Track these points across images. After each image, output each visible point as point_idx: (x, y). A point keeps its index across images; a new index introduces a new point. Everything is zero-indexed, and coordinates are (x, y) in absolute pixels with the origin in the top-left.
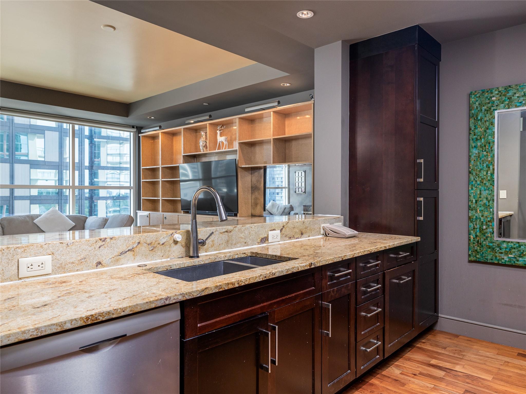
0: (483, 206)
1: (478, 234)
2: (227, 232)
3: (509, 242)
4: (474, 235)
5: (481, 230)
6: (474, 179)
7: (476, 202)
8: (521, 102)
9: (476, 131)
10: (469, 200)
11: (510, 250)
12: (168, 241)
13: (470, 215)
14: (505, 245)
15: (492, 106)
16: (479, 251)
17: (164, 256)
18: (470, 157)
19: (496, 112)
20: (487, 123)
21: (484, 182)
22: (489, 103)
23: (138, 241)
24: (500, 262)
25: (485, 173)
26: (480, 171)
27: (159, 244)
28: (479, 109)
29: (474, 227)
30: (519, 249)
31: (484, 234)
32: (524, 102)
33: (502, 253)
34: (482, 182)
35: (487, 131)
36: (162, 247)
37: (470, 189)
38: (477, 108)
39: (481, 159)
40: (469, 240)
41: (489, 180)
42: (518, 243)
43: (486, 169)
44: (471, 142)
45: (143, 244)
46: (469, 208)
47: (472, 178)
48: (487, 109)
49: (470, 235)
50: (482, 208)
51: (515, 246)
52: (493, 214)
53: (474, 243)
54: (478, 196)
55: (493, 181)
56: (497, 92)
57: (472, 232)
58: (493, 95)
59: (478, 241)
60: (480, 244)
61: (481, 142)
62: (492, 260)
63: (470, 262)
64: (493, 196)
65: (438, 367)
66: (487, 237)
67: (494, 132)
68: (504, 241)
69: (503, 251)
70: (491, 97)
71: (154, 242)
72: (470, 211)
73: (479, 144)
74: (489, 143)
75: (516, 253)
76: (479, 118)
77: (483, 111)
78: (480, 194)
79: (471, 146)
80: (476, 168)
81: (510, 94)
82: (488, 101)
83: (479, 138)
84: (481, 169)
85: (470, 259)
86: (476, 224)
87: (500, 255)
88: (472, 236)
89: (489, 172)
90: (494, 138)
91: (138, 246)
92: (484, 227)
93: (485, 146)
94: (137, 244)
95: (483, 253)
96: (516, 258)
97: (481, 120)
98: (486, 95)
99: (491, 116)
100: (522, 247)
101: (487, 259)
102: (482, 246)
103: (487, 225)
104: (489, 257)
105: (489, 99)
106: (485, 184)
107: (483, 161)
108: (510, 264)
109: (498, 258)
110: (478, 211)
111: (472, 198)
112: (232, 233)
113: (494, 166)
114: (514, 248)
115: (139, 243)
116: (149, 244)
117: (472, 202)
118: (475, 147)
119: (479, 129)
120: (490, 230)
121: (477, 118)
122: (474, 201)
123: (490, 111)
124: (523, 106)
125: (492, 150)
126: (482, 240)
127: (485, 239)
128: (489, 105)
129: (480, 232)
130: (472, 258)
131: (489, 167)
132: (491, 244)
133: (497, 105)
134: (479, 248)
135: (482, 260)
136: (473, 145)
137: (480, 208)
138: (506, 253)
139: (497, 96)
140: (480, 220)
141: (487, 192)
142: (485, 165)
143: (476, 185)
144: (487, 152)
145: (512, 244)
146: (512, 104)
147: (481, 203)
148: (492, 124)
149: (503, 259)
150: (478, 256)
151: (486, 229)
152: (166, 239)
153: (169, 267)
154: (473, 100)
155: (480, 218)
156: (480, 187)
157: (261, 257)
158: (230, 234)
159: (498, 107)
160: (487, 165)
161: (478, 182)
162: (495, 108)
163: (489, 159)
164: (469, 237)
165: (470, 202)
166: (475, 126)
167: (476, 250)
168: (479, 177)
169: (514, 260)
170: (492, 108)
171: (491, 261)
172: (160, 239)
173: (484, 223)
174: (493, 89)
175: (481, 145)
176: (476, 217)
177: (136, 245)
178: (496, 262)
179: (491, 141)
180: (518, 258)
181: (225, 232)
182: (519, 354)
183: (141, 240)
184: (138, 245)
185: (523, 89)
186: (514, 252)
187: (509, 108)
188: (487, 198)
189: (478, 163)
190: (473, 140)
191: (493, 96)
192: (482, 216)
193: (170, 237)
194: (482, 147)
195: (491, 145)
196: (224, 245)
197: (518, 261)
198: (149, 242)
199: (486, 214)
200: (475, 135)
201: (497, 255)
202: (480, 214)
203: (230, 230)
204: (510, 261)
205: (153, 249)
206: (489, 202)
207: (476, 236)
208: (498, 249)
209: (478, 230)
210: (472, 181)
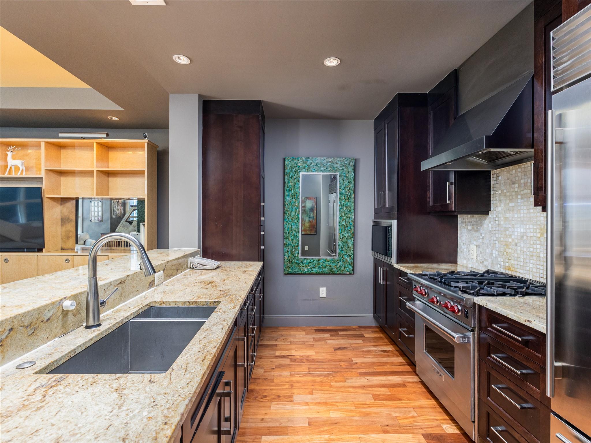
0: (293, 235)
1: (290, 255)
2: (121, 283)
3: (308, 259)
4: (288, 256)
5: (292, 252)
6: (288, 218)
7: (289, 234)
8: (314, 169)
9: (289, 184)
10: (284, 232)
11: (308, 264)
12: (55, 314)
13: (285, 242)
14: (305, 261)
15: (298, 169)
16: (290, 266)
17: (50, 336)
18: (284, 202)
19: (301, 173)
20: (296, 180)
21: (294, 220)
22: (297, 167)
23: (10, 327)
24: (303, 273)
25: (294, 214)
26: (291, 212)
27: (42, 321)
28: (291, 170)
29: (287, 250)
30: (313, 263)
31: (293, 255)
32: (316, 169)
33: (304, 267)
34: (293, 220)
35: (295, 185)
36: (47, 324)
37: (285, 224)
38: (289, 169)
39: (291, 204)
40: (285, 260)
41: (296, 218)
42: (313, 259)
43: (294, 211)
44: (286, 191)
45: (18, 328)
46: (284, 238)
47: (286, 216)
48: (296, 171)
49: (285, 256)
50: (292, 237)
51: (311, 262)
52: (299, 241)
53: (287, 262)
54: (290, 229)
55: (299, 219)
56: (301, 160)
57: (286, 254)
58: (299, 161)
59: (290, 260)
60: (291, 262)
61: (292, 192)
62: (298, 271)
63: (286, 274)
64: (299, 229)
65: (283, 357)
66: (295, 257)
67: (299, 186)
68: (305, 259)
69: (304, 265)
70: (298, 163)
71: (35, 320)
72: (285, 240)
73: (290, 194)
74: (297, 194)
75: (312, 265)
76: (291, 176)
77: (293, 172)
78: (291, 228)
79: (285, 195)
80: (289, 210)
81: (309, 163)
82: (296, 166)
83: (290, 190)
84: (292, 211)
85: (285, 273)
86: (288, 248)
87: (303, 268)
88: (286, 257)
89: (296, 213)
90: (299, 190)
91: (9, 335)
92: (294, 250)
93: (294, 195)
94: (7, 332)
95: (293, 268)
96: (311, 269)
97: (292, 177)
98: (295, 161)
99: (298, 176)
100: (315, 262)
101: (295, 272)
102: (292, 263)
103: (295, 248)
104: (296, 270)
105: (296, 164)
106: (294, 221)
107: (293, 205)
108: (308, 273)
109: (301, 270)
110: (290, 239)
111: (286, 231)
112: (125, 284)
113: (299, 209)
114: (311, 263)
115: (12, 329)
116: (27, 327)
117: (286, 233)
118: (288, 195)
119: (291, 184)
120: (297, 252)
121: (289, 176)
122: (287, 233)
123: (297, 172)
124: (316, 172)
125: (298, 199)
126: (292, 259)
127: (294, 258)
128: (297, 168)
129: (291, 253)
130: (286, 272)
131: (296, 210)
132: (297, 261)
133: (301, 169)
134: (290, 264)
135: (292, 272)
136: (287, 194)
137: (291, 238)
138: (306, 266)
139: (302, 163)
140: (291, 246)
141: (295, 226)
142: (294, 208)
143: (289, 222)
144: (295, 200)
145: (310, 260)
146: (310, 169)
147: (291, 234)
148: (298, 181)
149: (305, 270)
150: (290, 270)
151: (295, 251)
152: (52, 311)
153: (73, 353)
154: (287, 163)
155: (291, 244)
156: (291, 223)
157: (168, 305)
158: (124, 285)
159: (302, 171)
160: (295, 208)
161: (290, 220)
162: (300, 170)
163: (297, 204)
164: (284, 258)
165: (285, 234)
166: (288, 181)
167: (289, 266)
168: (290, 216)
169: (311, 270)
170: (299, 170)
171: (297, 273)
172: (44, 313)
173: (294, 247)
174: (299, 157)
175: (291, 195)
176: (289, 243)
177: (6, 334)
178: (300, 273)
179: (298, 192)
180: (313, 269)
181: (119, 283)
182: (316, 330)
183: (14, 324)
184: (9, 333)
185: (315, 161)
186: (310, 265)
187: (308, 172)
188: (295, 231)
189: (290, 207)
190: (287, 190)
191: (299, 163)
192: (293, 243)
193: (58, 307)
194: (292, 196)
195: (298, 195)
196: (118, 300)
197: (312, 270)
198: (26, 323)
199: (294, 241)
200: (288, 187)
201: (301, 268)
202: (291, 242)
203: (124, 281)
204: (308, 271)
205: (33, 332)
206: (296, 233)
207: (289, 256)
208: (301, 264)
209: (290, 252)
210: (286, 219)
